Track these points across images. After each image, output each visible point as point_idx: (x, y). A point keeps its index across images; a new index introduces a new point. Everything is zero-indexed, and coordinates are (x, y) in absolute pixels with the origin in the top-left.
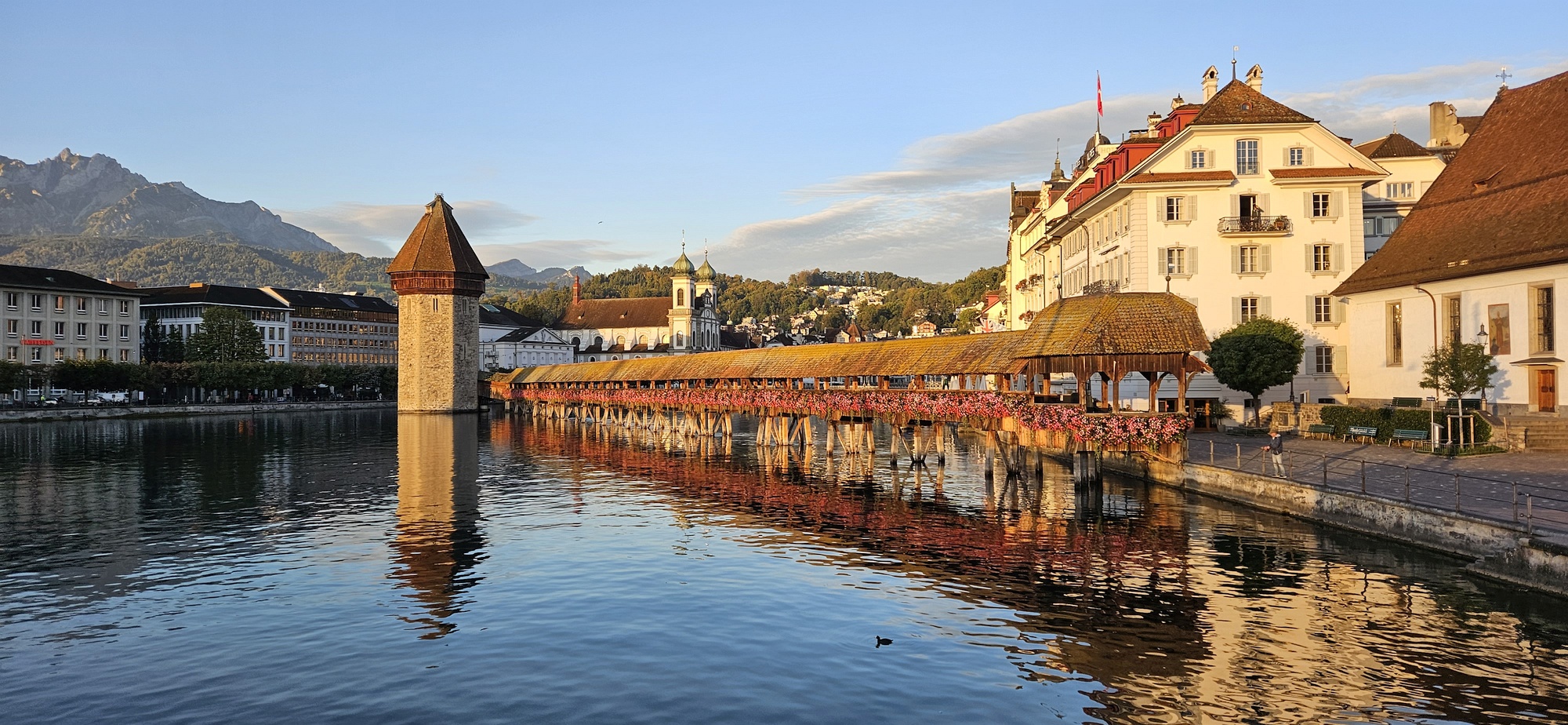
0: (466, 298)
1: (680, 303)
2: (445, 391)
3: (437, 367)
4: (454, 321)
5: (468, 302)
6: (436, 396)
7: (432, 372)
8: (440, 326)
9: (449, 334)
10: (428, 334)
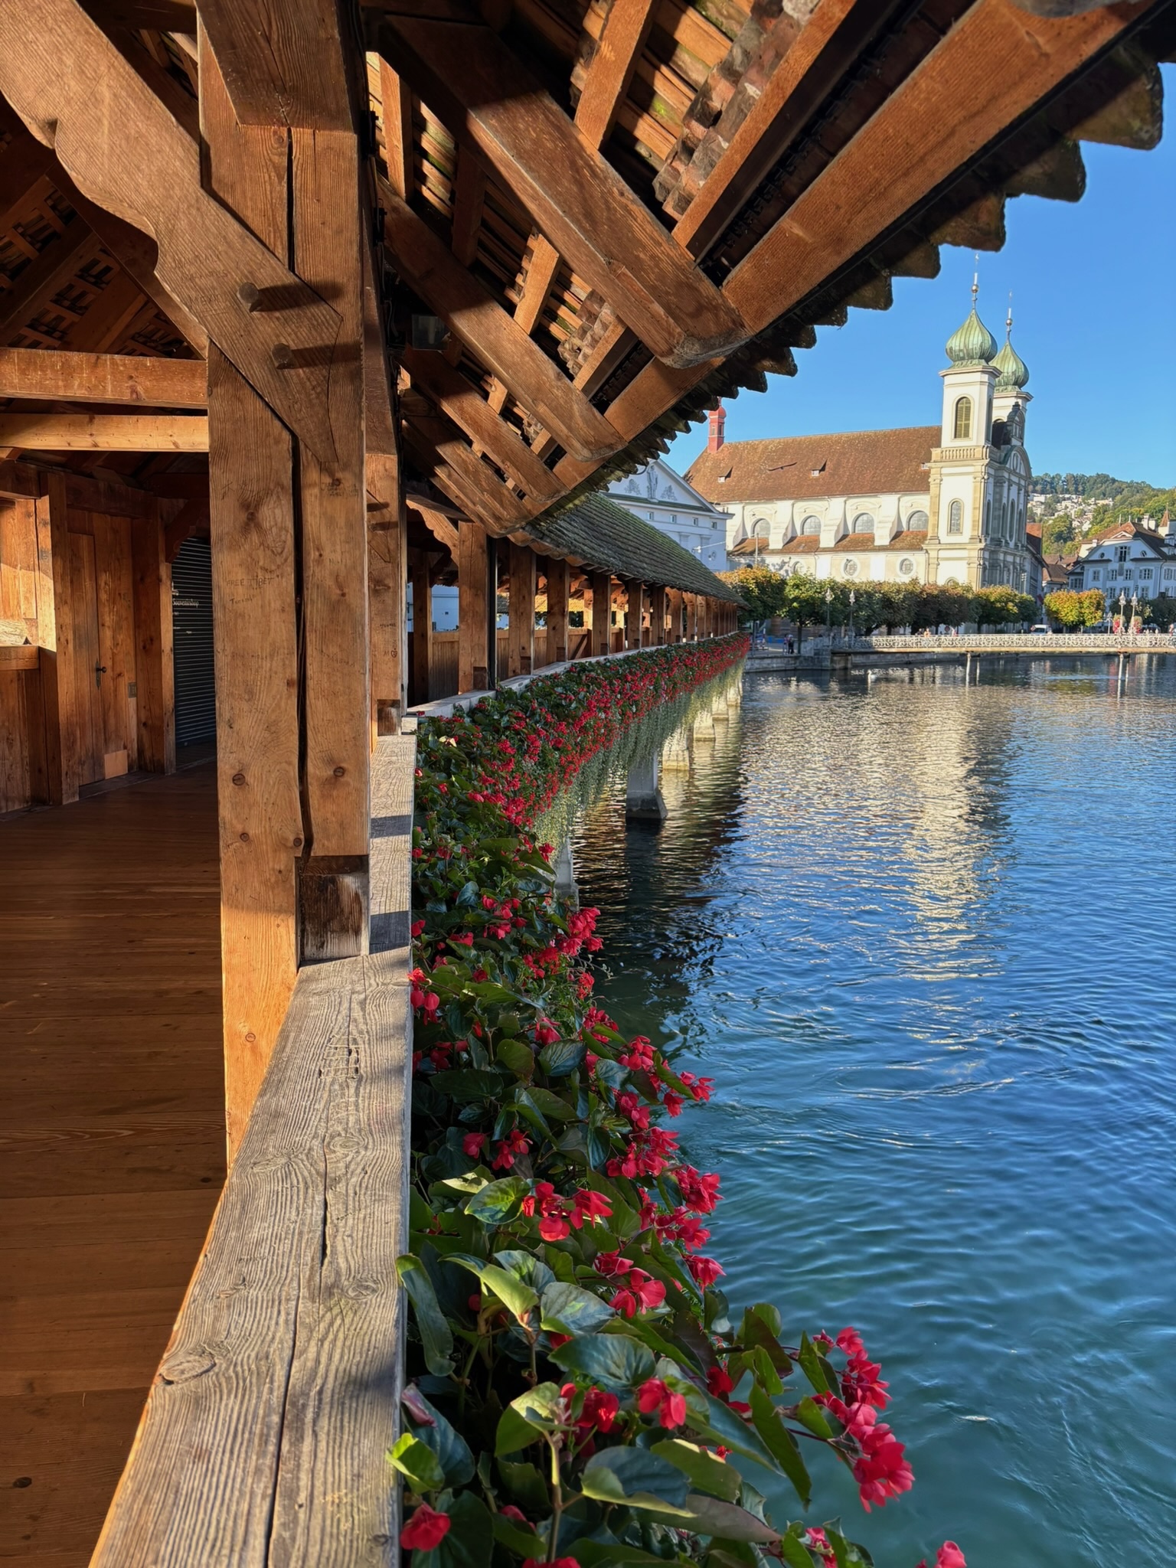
1: (961, 431)
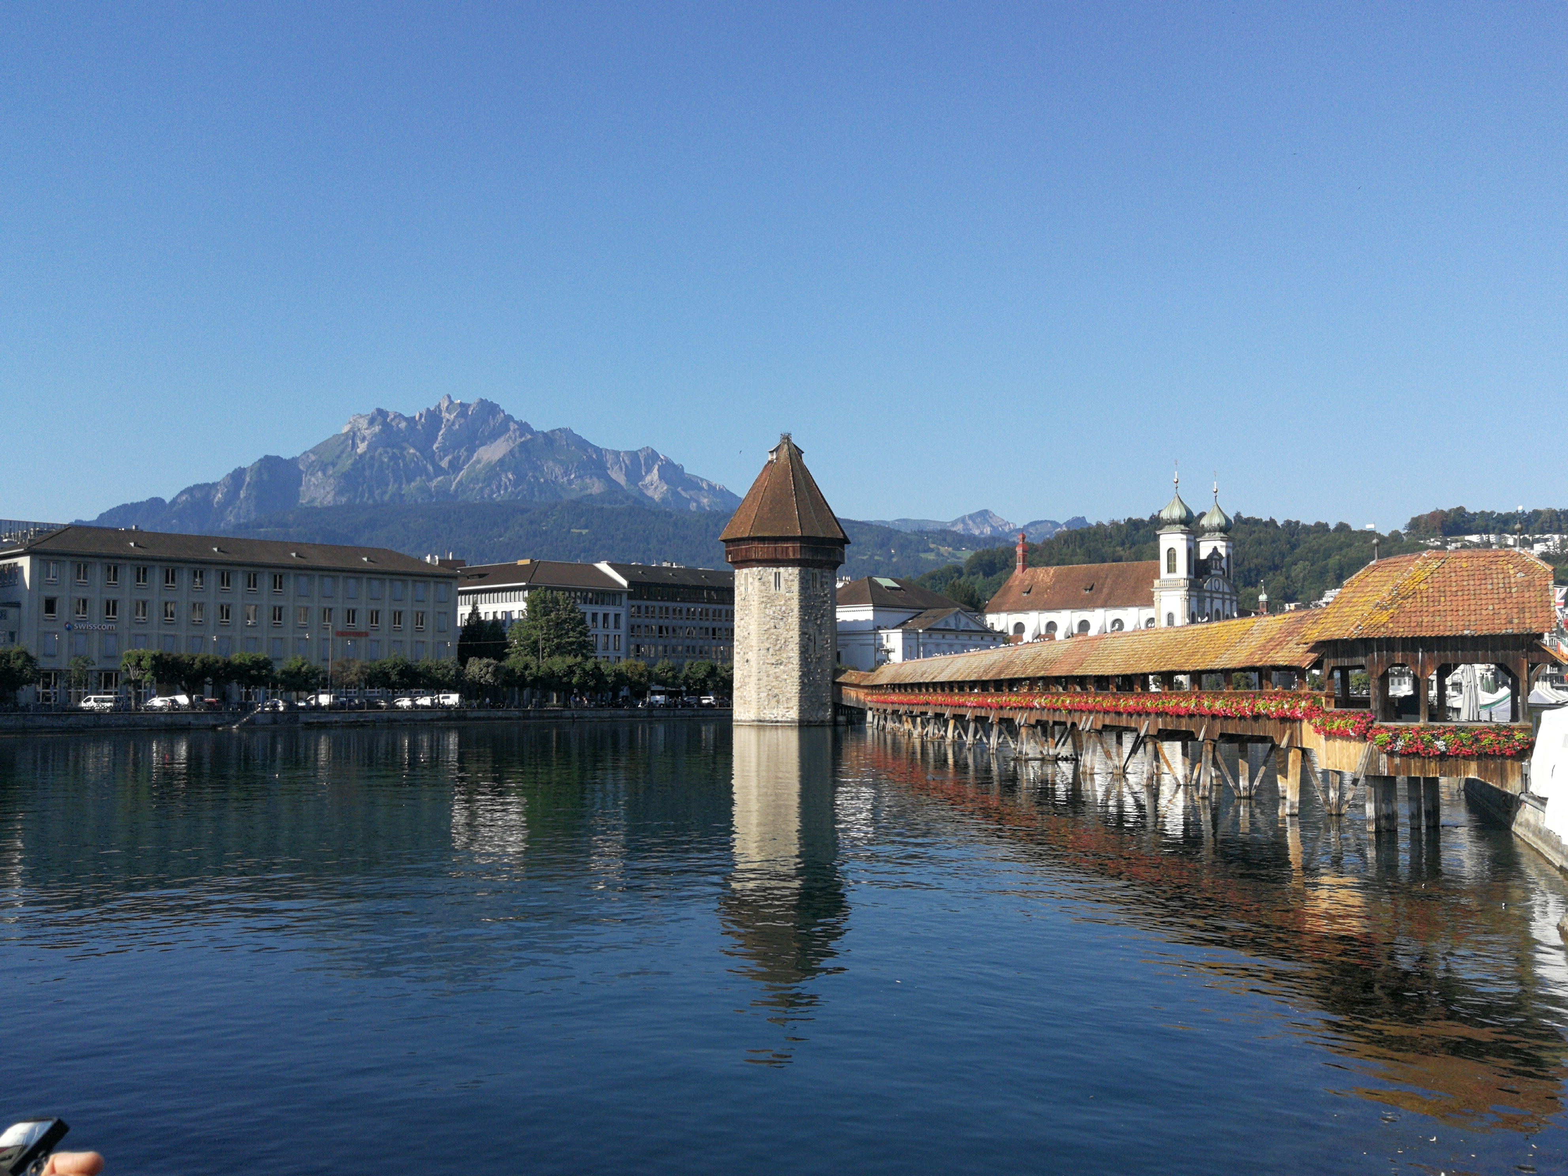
0: (816, 571)
1: (1171, 569)
2: (789, 695)
3: (780, 663)
4: (801, 601)
5: (819, 576)
6: (778, 702)
7: (772, 670)
8: (784, 608)
9: (794, 620)
10: (768, 619)
